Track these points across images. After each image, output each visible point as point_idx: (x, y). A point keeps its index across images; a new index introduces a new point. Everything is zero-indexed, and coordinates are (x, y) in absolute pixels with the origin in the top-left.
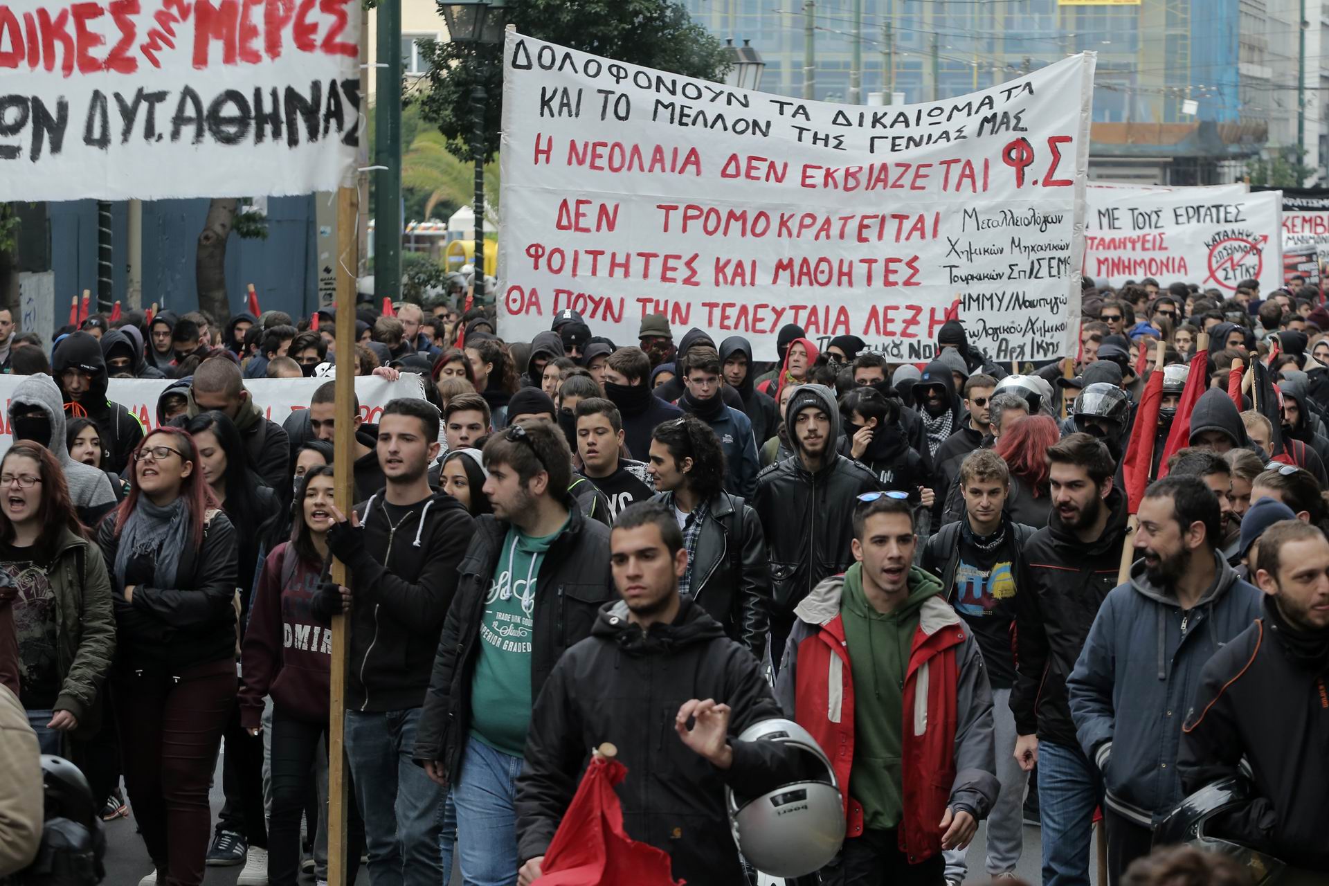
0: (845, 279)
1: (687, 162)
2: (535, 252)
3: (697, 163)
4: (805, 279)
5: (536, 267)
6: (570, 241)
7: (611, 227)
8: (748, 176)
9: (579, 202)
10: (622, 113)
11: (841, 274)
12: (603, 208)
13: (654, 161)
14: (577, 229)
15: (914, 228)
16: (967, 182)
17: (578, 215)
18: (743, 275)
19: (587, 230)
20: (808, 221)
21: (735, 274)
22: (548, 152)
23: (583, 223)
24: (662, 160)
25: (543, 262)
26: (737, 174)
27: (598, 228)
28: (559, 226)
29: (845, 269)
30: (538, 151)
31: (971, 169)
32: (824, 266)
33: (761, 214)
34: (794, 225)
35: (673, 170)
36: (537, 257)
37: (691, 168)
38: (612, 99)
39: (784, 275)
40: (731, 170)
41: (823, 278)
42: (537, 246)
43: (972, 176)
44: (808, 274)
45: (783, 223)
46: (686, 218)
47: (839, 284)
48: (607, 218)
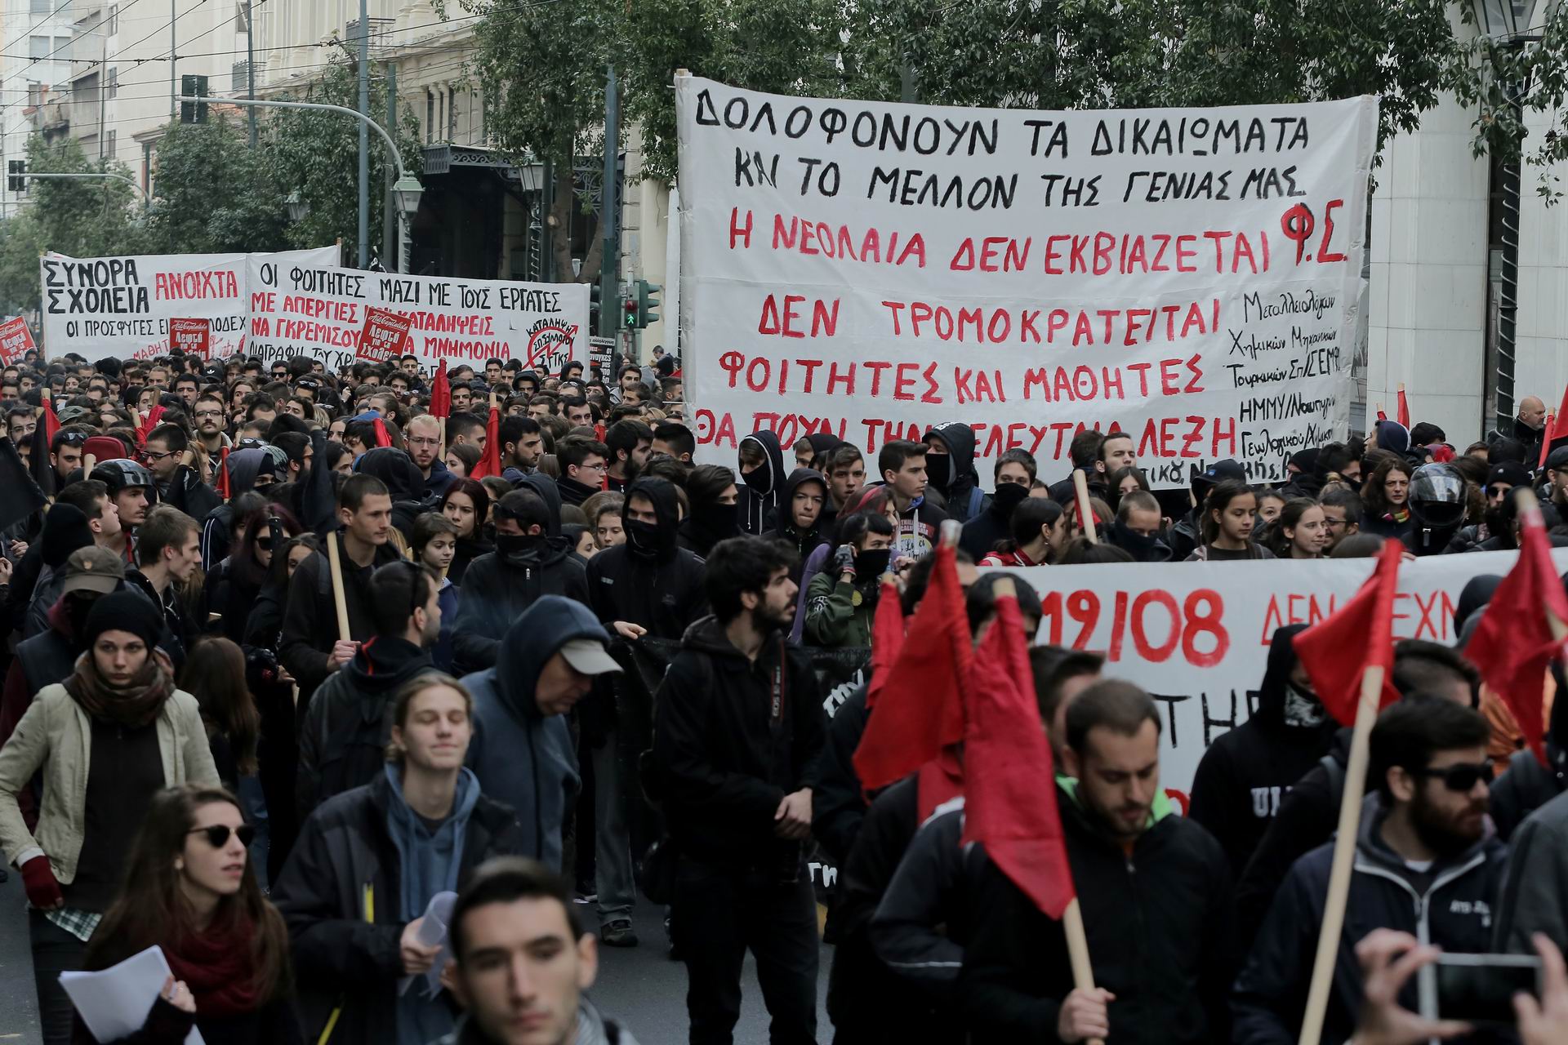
0: (1113, 390)
1: (908, 249)
2: (732, 363)
3: (921, 252)
4: (1063, 393)
5: (732, 383)
6: (776, 348)
7: (830, 330)
8: (984, 267)
9: (789, 299)
10: (829, 186)
11: (1108, 384)
12: (819, 305)
13: (866, 247)
14: (787, 333)
15: (1189, 321)
16: (1244, 260)
17: (787, 315)
18: (988, 389)
19: (800, 335)
20: (1058, 319)
21: (979, 389)
22: (747, 232)
23: (794, 325)
24: (875, 247)
25: (741, 375)
26: (971, 266)
27: (814, 332)
28: (763, 330)
29: (1112, 378)
30: (734, 231)
31: (1247, 245)
32: (1084, 376)
33: (1000, 312)
34: (1041, 325)
35: (889, 260)
36: (734, 369)
37: (913, 258)
38: (817, 171)
39: (1037, 390)
40: (964, 261)
41: (1085, 390)
42: (735, 355)
43: (1249, 253)
44: (1066, 386)
45: (1027, 324)
46: (915, 319)
47: (1107, 396)
48: (825, 318)
